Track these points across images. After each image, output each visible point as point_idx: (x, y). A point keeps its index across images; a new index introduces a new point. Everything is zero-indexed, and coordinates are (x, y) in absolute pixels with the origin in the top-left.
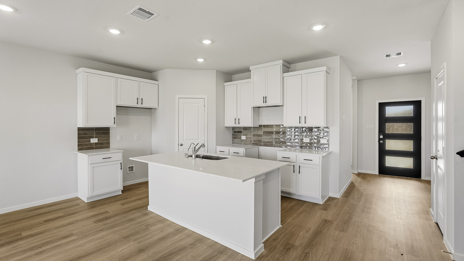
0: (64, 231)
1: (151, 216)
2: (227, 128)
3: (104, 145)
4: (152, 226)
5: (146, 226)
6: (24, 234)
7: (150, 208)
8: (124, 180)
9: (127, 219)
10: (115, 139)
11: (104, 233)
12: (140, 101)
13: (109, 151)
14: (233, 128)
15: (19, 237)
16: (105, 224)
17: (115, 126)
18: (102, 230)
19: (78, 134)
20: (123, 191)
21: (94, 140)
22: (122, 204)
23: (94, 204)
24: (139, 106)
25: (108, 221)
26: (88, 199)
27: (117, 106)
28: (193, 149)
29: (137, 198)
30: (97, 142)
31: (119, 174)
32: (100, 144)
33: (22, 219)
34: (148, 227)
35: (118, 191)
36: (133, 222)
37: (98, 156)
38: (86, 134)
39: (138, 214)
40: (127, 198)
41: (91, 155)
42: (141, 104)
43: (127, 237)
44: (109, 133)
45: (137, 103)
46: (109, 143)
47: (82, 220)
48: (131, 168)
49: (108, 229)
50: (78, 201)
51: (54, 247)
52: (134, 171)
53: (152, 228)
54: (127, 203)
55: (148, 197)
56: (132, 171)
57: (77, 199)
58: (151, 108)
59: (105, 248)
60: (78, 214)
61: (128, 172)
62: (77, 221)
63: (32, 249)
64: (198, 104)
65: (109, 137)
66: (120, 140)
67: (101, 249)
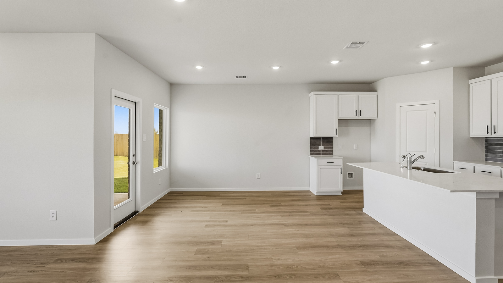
0: (303, 208)
1: (365, 216)
2: (474, 138)
3: (328, 152)
4: (364, 223)
5: (360, 222)
6: (283, 204)
7: (364, 210)
8: (344, 184)
9: (344, 213)
10: (337, 147)
11: (327, 217)
12: (358, 113)
13: (332, 157)
14: (488, 139)
15: (280, 204)
16: (328, 212)
17: (337, 136)
18: (325, 215)
19: (311, 143)
20: (342, 193)
21: (321, 148)
22: (342, 202)
23: (320, 198)
24: (358, 117)
25: (330, 211)
26: (317, 192)
27: (338, 119)
28: (409, 160)
29: (354, 201)
30: (323, 149)
31: (340, 178)
32: (325, 151)
33: (281, 196)
34: (360, 223)
35: (338, 192)
36: (348, 216)
37: (324, 160)
38: (315, 143)
39: (354, 212)
40: (346, 199)
41: (319, 159)
42: (359, 115)
43: (343, 224)
44: (332, 142)
45: (356, 115)
46: (332, 151)
47: (312, 205)
48: (351, 175)
49: (330, 215)
50: (310, 194)
51: (298, 215)
52: (353, 178)
53: (364, 225)
54: (345, 202)
55: (363, 202)
56: (352, 177)
57: (309, 192)
58: (370, 119)
59: (327, 225)
60: (310, 201)
61: (348, 178)
62: (309, 205)
63: (287, 212)
64: (426, 111)
65: (332, 145)
66: (341, 148)
67: (324, 225)
